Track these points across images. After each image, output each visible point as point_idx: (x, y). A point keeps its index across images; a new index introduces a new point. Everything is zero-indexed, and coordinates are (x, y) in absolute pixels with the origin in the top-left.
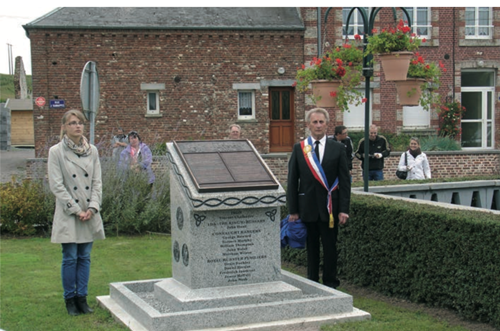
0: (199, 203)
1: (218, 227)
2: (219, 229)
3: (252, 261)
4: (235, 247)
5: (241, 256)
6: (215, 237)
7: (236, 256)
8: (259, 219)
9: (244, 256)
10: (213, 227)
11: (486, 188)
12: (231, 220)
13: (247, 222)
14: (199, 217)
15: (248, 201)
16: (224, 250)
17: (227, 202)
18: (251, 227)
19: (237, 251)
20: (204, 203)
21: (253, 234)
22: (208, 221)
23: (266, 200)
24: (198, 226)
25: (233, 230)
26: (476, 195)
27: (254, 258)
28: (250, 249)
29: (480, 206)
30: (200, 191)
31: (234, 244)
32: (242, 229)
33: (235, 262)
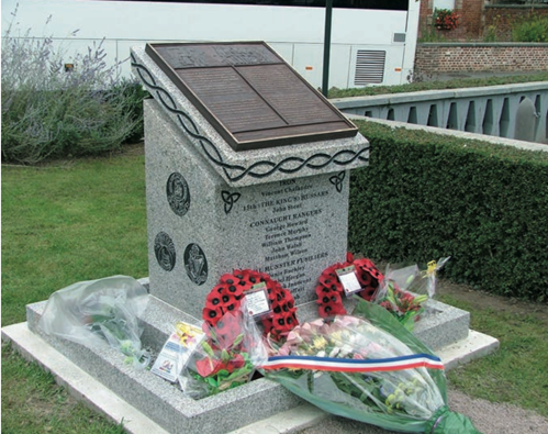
0: (239, 172)
1: (260, 210)
2: (261, 214)
3: (308, 264)
4: (284, 245)
5: (291, 258)
6: (254, 231)
7: (284, 260)
8: (320, 191)
9: (297, 257)
10: (250, 212)
11: (443, 100)
12: (281, 197)
13: (303, 197)
14: (228, 196)
15: (315, 162)
16: (267, 251)
17: (284, 166)
18: (309, 205)
19: (287, 251)
20: (247, 172)
21: (310, 218)
22: (243, 202)
23: (342, 158)
24: (227, 212)
25: (282, 214)
26: (433, 108)
27: (311, 258)
28: (306, 243)
29: (436, 126)
30: (239, 148)
31: (282, 238)
32: (295, 211)
33: (282, 269)
